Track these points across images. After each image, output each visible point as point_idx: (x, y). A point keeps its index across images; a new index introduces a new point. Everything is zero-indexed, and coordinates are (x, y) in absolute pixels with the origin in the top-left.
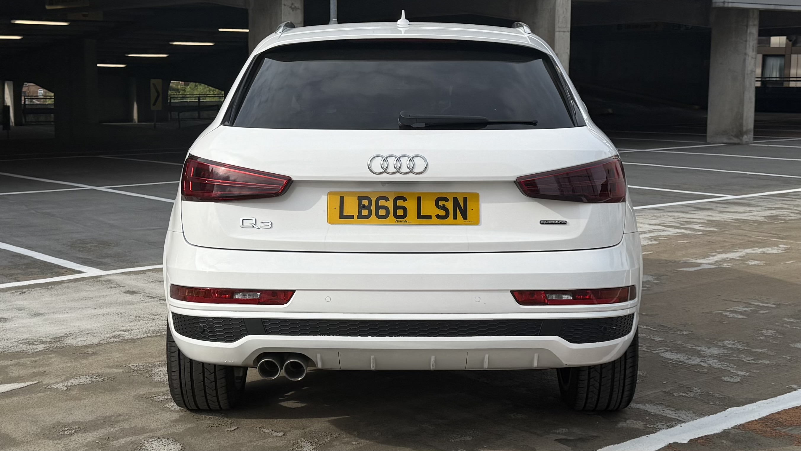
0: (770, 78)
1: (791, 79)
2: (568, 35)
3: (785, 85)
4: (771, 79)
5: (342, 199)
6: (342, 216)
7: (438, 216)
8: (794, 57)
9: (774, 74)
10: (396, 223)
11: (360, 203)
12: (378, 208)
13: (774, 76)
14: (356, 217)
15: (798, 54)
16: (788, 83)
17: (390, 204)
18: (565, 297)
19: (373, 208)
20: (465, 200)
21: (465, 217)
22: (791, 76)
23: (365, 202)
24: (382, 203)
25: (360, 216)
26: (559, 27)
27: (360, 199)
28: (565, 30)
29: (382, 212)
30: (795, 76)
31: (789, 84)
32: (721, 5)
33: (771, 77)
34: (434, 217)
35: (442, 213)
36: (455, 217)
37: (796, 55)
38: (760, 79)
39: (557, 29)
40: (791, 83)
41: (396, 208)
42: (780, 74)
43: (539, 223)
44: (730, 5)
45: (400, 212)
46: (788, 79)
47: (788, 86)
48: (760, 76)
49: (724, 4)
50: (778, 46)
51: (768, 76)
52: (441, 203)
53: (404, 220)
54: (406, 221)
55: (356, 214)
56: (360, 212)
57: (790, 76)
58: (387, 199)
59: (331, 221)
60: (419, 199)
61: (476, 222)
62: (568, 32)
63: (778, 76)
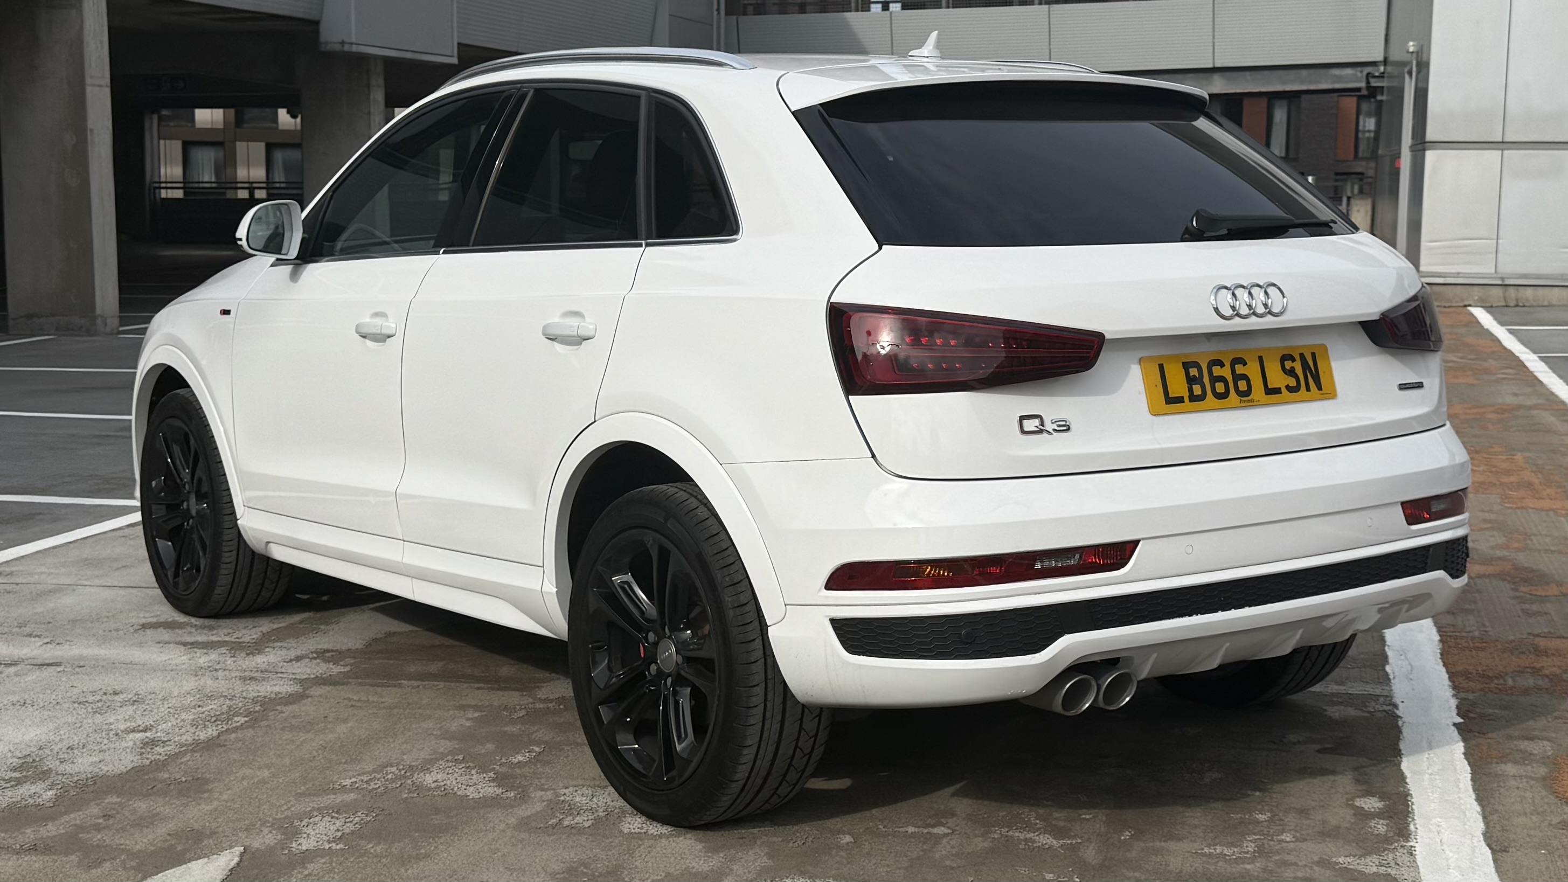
0: (199, 182)
1: (239, 185)
2: (107, 92)
3: (230, 195)
4: (201, 185)
5: (1161, 367)
6: (1170, 400)
7: (1290, 389)
8: (241, 146)
9: (207, 176)
10: (1243, 404)
11: (1187, 374)
12: (1214, 380)
13: (206, 179)
14: (1186, 399)
15: (248, 141)
16: (232, 191)
17: (1226, 372)
18: (1436, 507)
19: (1206, 380)
20: (1313, 355)
21: (1320, 388)
22: (239, 180)
23: (1194, 372)
24: (1217, 371)
25: (1193, 398)
26: (92, 77)
27: (1186, 366)
28: (102, 83)
29: (1220, 388)
30: (247, 180)
31: (236, 194)
32: (338, 47)
33: (201, 180)
34: (1284, 390)
35: (1292, 382)
36: (1308, 389)
37: (244, 144)
38: (181, 185)
39: (88, 81)
40: (239, 191)
41: (1237, 378)
42: (217, 175)
43: (1396, 389)
44: (354, 49)
45: (1242, 385)
46: (233, 185)
47: (234, 197)
48: (181, 180)
49: (343, 46)
50: (209, 126)
51: (197, 180)
52: (1288, 365)
53: (1249, 398)
54: (1252, 401)
55: (1186, 395)
56: (1191, 390)
57: (236, 178)
58: (1221, 364)
59: (1155, 413)
60: (1261, 358)
61: (1332, 395)
62: (107, 86)
63: (213, 180)
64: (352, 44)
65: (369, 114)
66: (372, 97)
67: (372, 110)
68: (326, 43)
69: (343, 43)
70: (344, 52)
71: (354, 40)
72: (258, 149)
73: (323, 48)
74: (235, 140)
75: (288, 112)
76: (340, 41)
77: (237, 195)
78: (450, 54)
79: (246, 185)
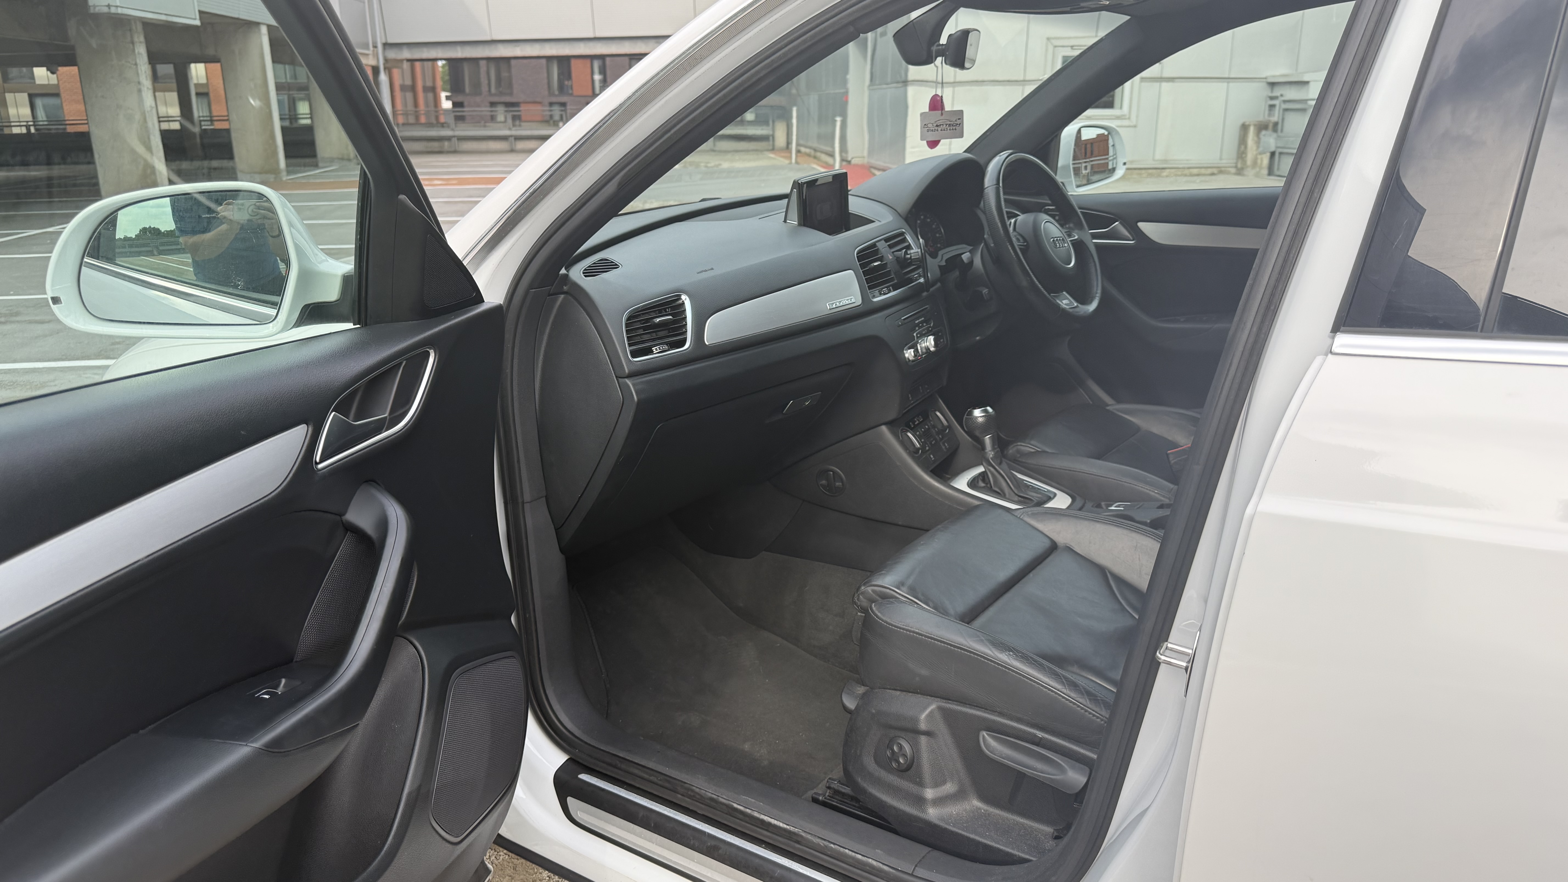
64: (117, 7)
65: (136, 64)
66: (136, 51)
67: (138, 61)
68: (95, 6)
69: (109, 6)
70: (109, 13)
71: (118, 4)
72: (24, 97)
73: (92, 11)
74: (4, 92)
75: (48, 70)
76: (107, 4)
77: (12, 131)
78: (194, 17)
79: (25, 124)
